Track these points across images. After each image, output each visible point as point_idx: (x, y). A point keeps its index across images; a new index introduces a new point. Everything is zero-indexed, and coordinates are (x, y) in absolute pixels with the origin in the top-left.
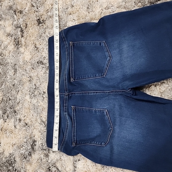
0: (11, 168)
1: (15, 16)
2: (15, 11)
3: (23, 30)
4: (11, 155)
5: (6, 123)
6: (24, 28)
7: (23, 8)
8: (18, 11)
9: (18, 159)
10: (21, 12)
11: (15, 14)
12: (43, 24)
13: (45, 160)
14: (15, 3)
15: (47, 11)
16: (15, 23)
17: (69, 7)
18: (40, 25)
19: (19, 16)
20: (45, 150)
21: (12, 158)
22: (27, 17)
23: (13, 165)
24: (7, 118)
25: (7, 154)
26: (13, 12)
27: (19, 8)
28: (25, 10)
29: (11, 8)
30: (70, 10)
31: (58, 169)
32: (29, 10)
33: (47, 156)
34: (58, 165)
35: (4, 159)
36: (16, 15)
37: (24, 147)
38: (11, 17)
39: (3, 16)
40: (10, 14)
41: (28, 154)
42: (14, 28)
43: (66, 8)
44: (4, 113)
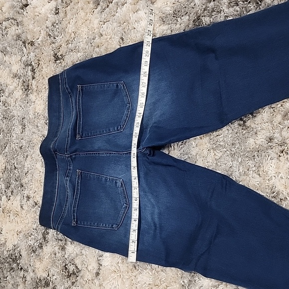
0: (15, 265)
1: (24, 49)
2: (24, 43)
3: (34, 70)
4: (15, 247)
5: (9, 202)
6: (35, 66)
7: (34, 38)
8: (28, 42)
9: (24, 253)
10: (32, 44)
11: (25, 46)
12: (61, 60)
13: (60, 254)
14: (25, 31)
15: (68, 42)
16: (24, 59)
17: (97, 36)
18: (57, 62)
19: (29, 48)
20: (61, 240)
21: (16, 251)
22: (39, 50)
23: (18, 262)
24: (12, 194)
25: (10, 246)
26: (21, 43)
27: (30, 38)
28: (38, 40)
29: (19, 37)
30: (97, 40)
31: (77, 267)
32: (42, 41)
33: (63, 249)
34: (78, 262)
35: (5, 253)
36: (26, 48)
37: (32, 236)
38: (19, 51)
39: (8, 48)
40: (17, 46)
41: (38, 246)
42: (23, 66)
43: (92, 38)
44: (8, 188)
